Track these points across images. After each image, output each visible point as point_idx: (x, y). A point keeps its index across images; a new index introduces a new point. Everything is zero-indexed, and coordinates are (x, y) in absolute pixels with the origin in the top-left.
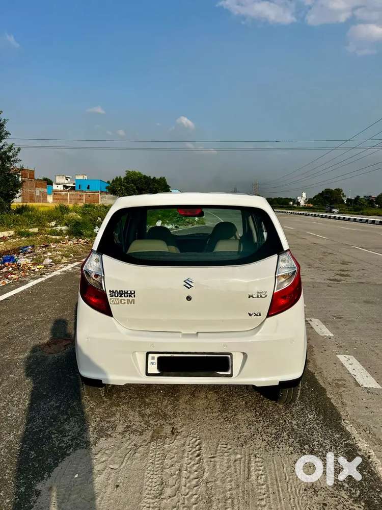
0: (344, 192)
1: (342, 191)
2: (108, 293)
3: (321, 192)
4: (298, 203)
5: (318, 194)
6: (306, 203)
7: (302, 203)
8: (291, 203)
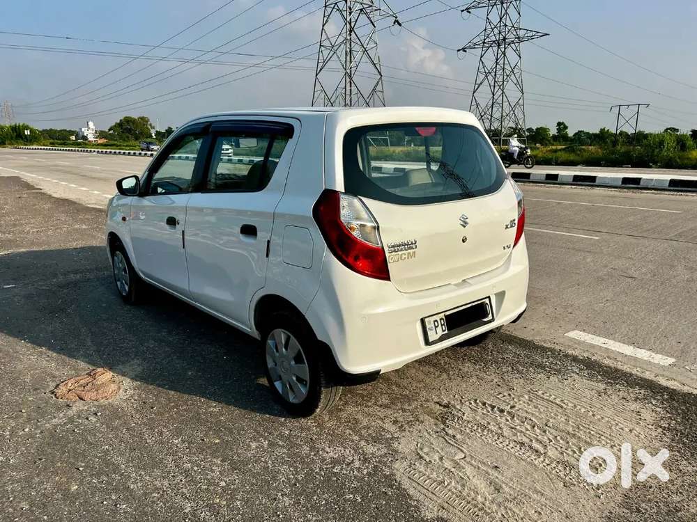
0: (151, 121)
1: (148, 120)
2: (386, 250)
3: (118, 122)
4: (85, 138)
5: (114, 124)
6: (96, 138)
7: (91, 137)
8: (73, 138)
